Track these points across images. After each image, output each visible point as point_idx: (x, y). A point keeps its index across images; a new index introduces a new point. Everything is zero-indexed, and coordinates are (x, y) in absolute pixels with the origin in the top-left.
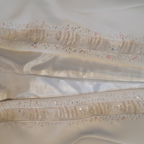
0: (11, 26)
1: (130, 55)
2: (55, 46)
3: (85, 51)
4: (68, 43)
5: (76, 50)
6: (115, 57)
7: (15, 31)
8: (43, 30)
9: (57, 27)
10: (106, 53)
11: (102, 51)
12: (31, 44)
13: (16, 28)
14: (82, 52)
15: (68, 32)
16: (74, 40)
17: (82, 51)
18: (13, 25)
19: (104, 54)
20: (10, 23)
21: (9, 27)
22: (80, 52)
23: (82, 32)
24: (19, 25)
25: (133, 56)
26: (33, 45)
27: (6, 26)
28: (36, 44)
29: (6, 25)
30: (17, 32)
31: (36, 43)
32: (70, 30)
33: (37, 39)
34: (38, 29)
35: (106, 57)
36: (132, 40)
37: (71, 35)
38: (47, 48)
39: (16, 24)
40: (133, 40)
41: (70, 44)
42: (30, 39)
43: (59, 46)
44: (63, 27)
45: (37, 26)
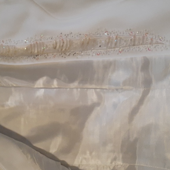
0: (10, 43)
1: (117, 49)
2: (53, 54)
3: (78, 53)
4: (63, 50)
5: (70, 54)
6: (104, 53)
7: (15, 48)
8: (42, 43)
9: (52, 37)
10: (95, 51)
11: (91, 50)
12: (33, 57)
13: (15, 44)
14: (75, 55)
15: (62, 39)
16: (68, 46)
17: (75, 53)
18: (11, 42)
19: (94, 52)
20: (8, 40)
21: (8, 44)
22: (73, 55)
23: (74, 37)
24: (17, 41)
25: (120, 49)
26: (35, 58)
27: (6, 44)
28: (38, 57)
29: (5, 42)
30: (17, 48)
31: (38, 55)
32: (64, 37)
33: (38, 52)
34: (38, 42)
35: (96, 55)
36: (116, 35)
37: (65, 42)
38: (47, 57)
39: (14, 41)
40: (118, 34)
41: (65, 50)
42: (31, 52)
43: (56, 53)
44: (58, 36)
45: (36, 40)
